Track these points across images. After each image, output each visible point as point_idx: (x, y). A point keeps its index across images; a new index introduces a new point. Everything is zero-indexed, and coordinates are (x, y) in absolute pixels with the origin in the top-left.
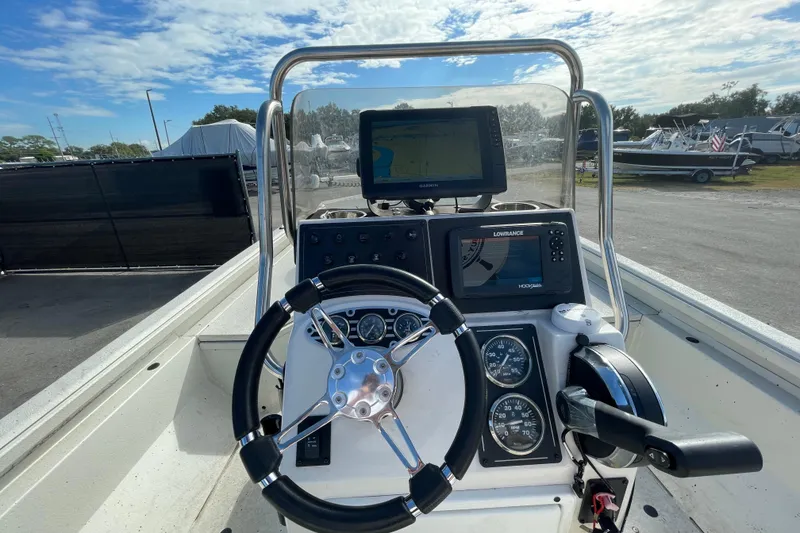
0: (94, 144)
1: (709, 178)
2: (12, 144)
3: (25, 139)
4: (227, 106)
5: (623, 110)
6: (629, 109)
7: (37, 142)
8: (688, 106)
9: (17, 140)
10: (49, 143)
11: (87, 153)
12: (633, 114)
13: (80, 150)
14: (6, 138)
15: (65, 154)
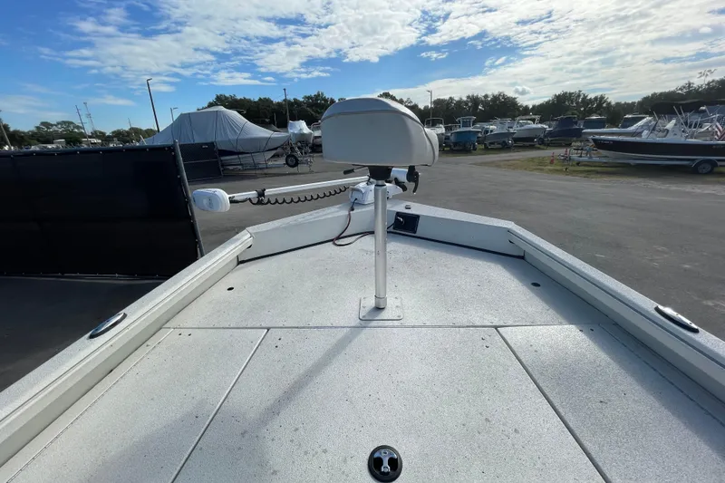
0: (115, 129)
1: (712, 169)
2: (48, 128)
3: (58, 124)
4: (227, 95)
5: (596, 98)
6: (602, 97)
7: (68, 126)
8: (661, 94)
9: (52, 125)
10: (78, 127)
11: (109, 136)
12: (605, 101)
13: (103, 134)
14: (43, 124)
15: (90, 137)
